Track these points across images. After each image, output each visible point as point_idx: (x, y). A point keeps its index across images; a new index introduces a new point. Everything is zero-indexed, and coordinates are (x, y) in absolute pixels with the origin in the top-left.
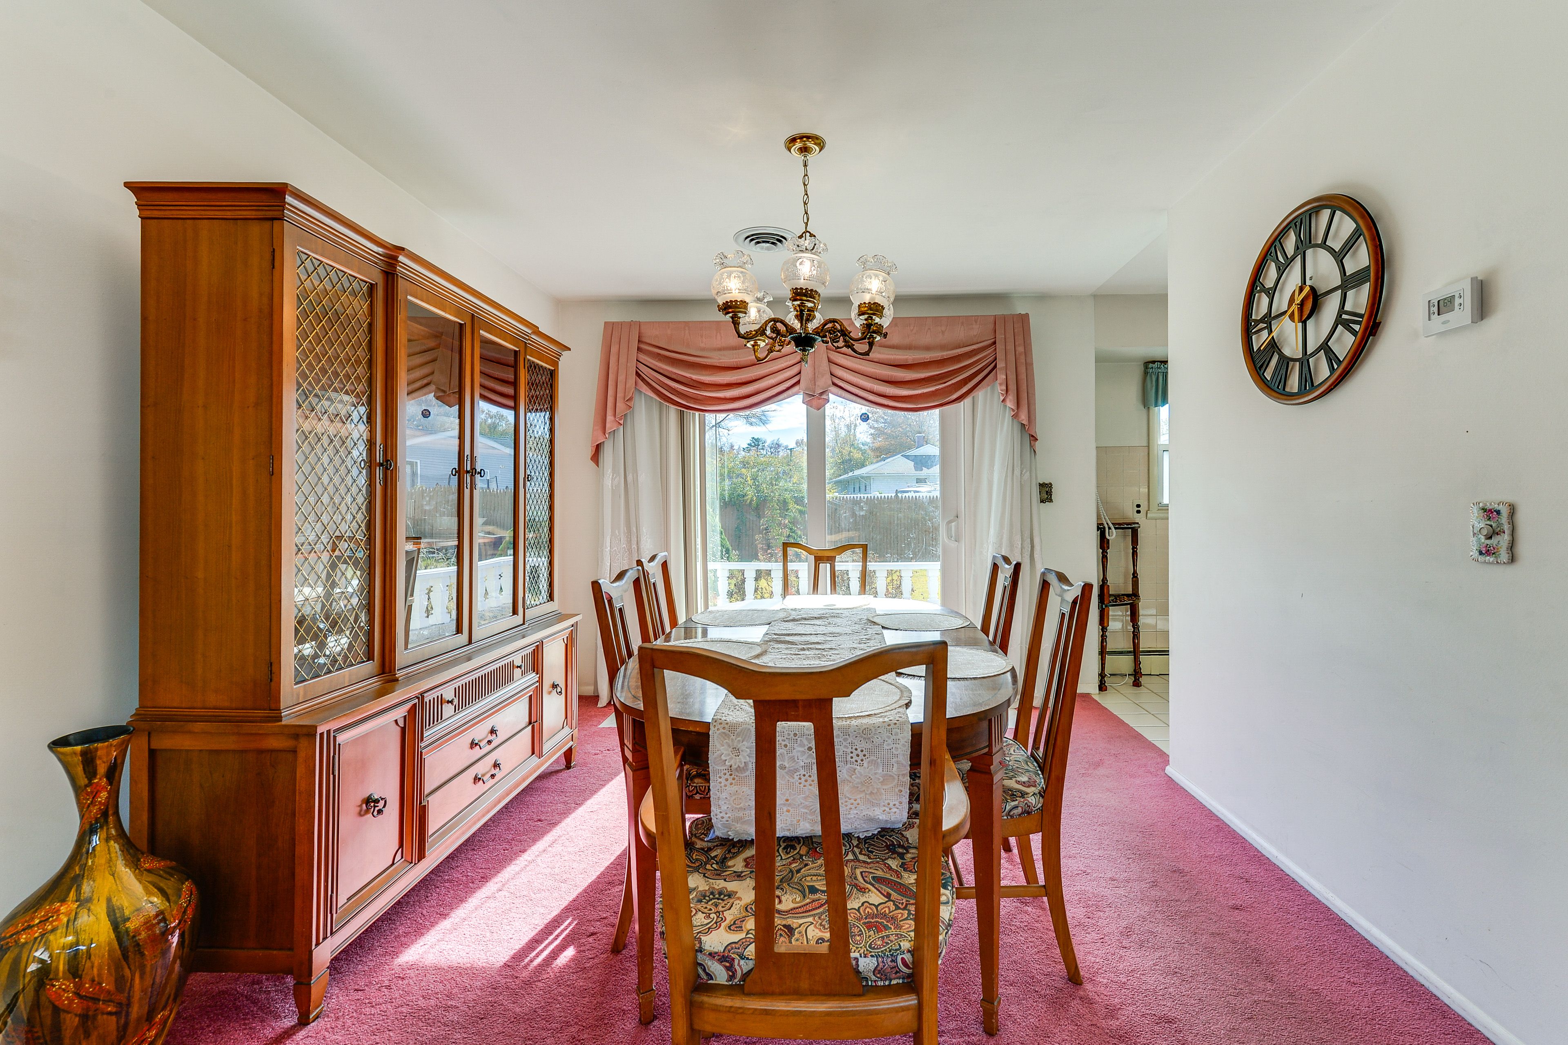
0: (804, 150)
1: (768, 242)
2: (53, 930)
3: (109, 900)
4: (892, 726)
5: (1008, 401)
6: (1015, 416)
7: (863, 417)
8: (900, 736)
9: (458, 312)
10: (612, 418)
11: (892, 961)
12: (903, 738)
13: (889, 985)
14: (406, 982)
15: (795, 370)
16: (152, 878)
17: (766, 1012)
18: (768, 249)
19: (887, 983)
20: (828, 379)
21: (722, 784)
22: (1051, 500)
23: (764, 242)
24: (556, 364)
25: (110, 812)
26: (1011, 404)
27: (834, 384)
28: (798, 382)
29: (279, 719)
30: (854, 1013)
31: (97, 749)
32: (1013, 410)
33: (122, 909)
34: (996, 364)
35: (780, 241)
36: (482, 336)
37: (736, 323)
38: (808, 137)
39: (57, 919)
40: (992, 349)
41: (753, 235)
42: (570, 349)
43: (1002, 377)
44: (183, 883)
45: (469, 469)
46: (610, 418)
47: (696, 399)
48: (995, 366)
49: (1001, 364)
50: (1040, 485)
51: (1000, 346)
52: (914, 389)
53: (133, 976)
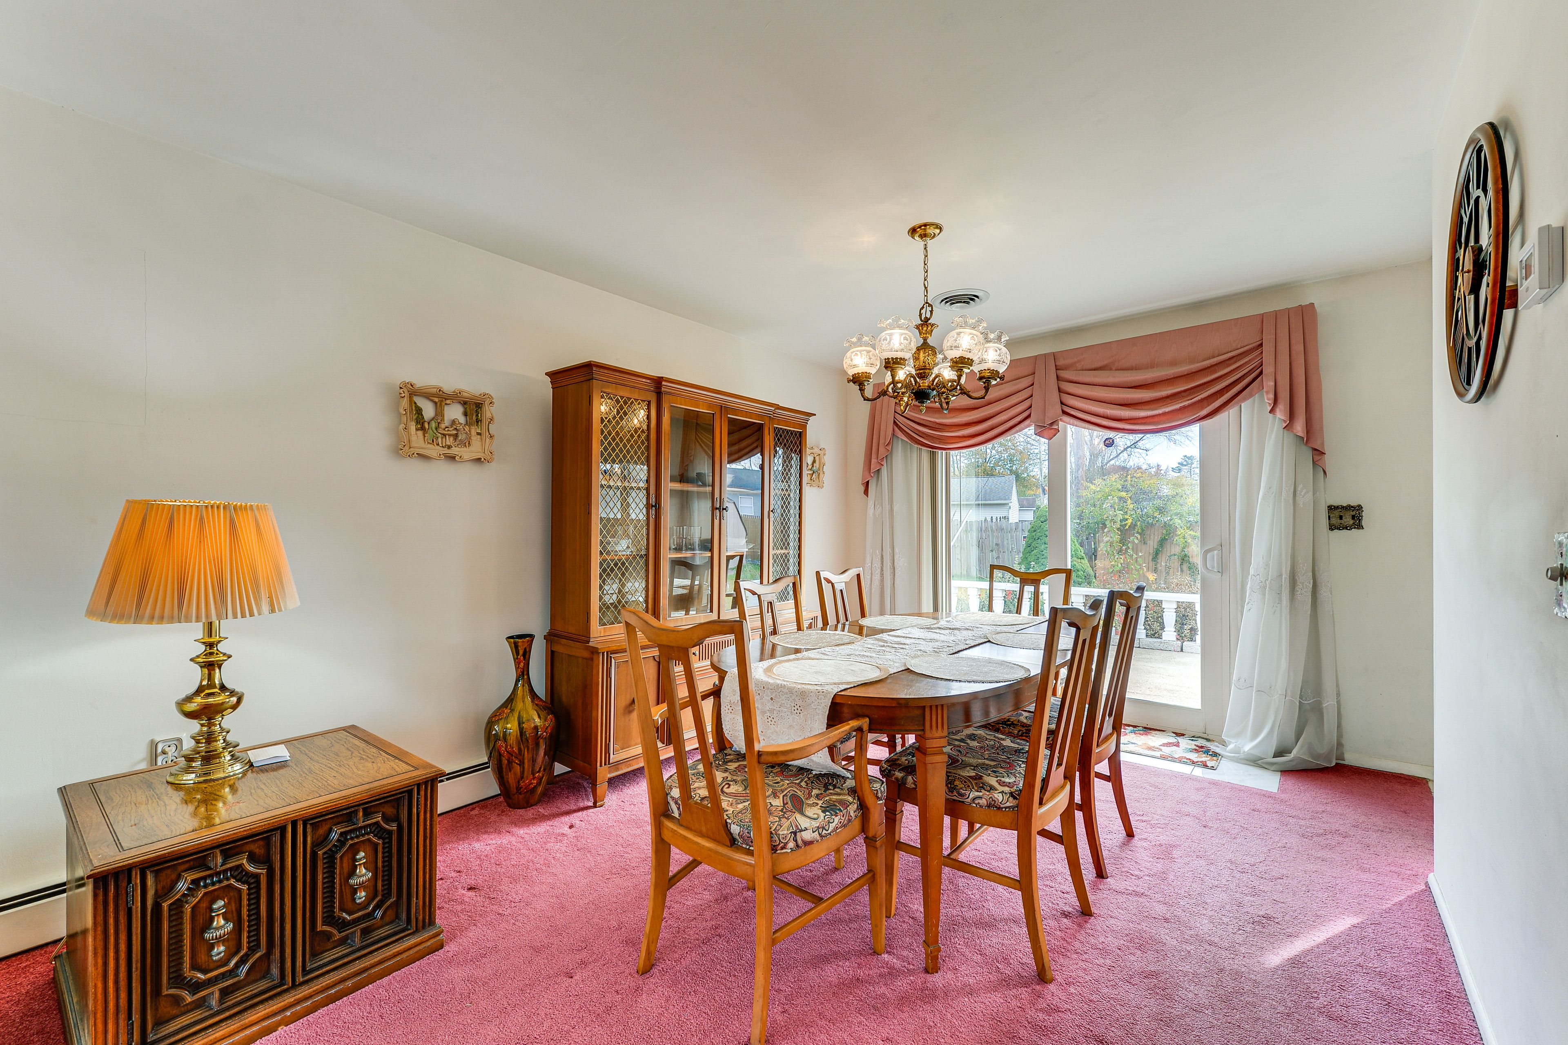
0: (923, 236)
1: (961, 302)
2: (501, 719)
3: (519, 713)
4: (821, 693)
5: (1278, 410)
6: (1289, 427)
7: (1107, 442)
8: (822, 701)
9: (710, 406)
10: (876, 460)
11: (748, 833)
12: (824, 703)
13: (749, 849)
14: (643, 806)
15: (1026, 404)
16: (536, 708)
17: (685, 838)
18: (961, 307)
19: (748, 847)
20: (1058, 408)
21: (726, 712)
22: (1360, 526)
23: (957, 302)
24: (804, 426)
25: (525, 673)
26: (1281, 414)
27: (1064, 412)
28: (1029, 416)
29: (588, 642)
30: (722, 855)
31: (518, 642)
32: (1285, 422)
33: (523, 718)
34: (1262, 369)
35: (972, 299)
36: (729, 417)
37: (862, 390)
38: (925, 225)
39: (503, 715)
40: (1258, 352)
41: (946, 299)
42: (815, 415)
43: (1269, 384)
44: (549, 715)
45: (718, 506)
46: (874, 461)
47: (941, 440)
48: (1261, 373)
49: (1268, 369)
50: (1331, 508)
51: (1268, 349)
52: (1152, 410)
53: (524, 749)
